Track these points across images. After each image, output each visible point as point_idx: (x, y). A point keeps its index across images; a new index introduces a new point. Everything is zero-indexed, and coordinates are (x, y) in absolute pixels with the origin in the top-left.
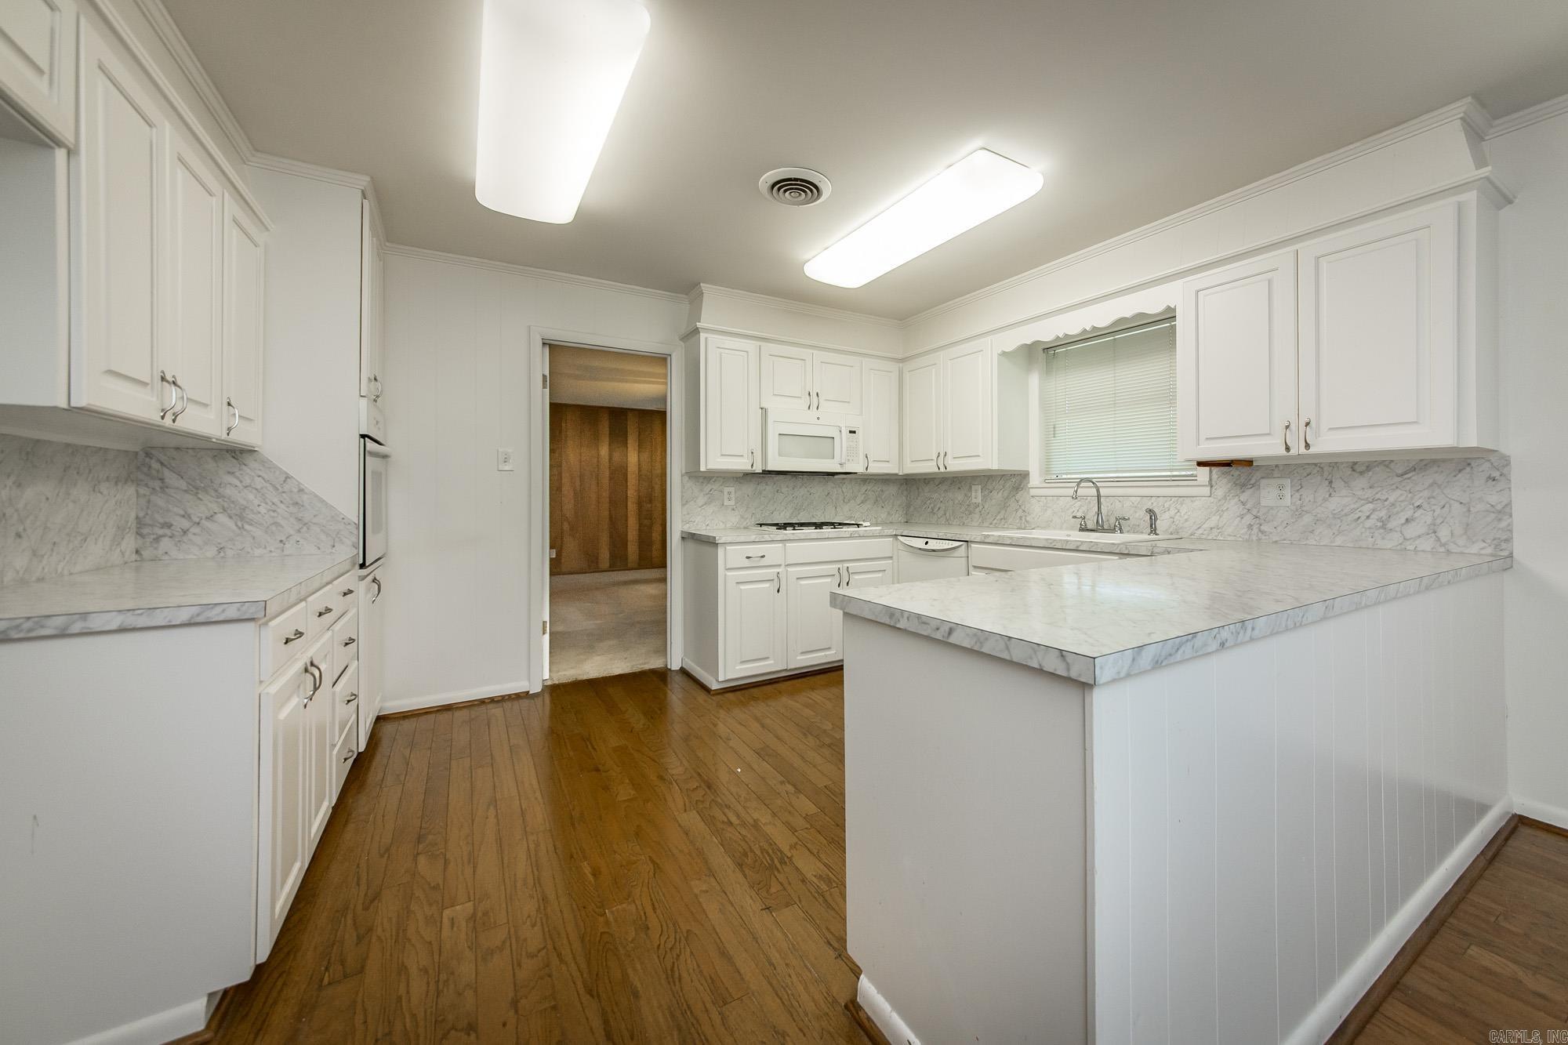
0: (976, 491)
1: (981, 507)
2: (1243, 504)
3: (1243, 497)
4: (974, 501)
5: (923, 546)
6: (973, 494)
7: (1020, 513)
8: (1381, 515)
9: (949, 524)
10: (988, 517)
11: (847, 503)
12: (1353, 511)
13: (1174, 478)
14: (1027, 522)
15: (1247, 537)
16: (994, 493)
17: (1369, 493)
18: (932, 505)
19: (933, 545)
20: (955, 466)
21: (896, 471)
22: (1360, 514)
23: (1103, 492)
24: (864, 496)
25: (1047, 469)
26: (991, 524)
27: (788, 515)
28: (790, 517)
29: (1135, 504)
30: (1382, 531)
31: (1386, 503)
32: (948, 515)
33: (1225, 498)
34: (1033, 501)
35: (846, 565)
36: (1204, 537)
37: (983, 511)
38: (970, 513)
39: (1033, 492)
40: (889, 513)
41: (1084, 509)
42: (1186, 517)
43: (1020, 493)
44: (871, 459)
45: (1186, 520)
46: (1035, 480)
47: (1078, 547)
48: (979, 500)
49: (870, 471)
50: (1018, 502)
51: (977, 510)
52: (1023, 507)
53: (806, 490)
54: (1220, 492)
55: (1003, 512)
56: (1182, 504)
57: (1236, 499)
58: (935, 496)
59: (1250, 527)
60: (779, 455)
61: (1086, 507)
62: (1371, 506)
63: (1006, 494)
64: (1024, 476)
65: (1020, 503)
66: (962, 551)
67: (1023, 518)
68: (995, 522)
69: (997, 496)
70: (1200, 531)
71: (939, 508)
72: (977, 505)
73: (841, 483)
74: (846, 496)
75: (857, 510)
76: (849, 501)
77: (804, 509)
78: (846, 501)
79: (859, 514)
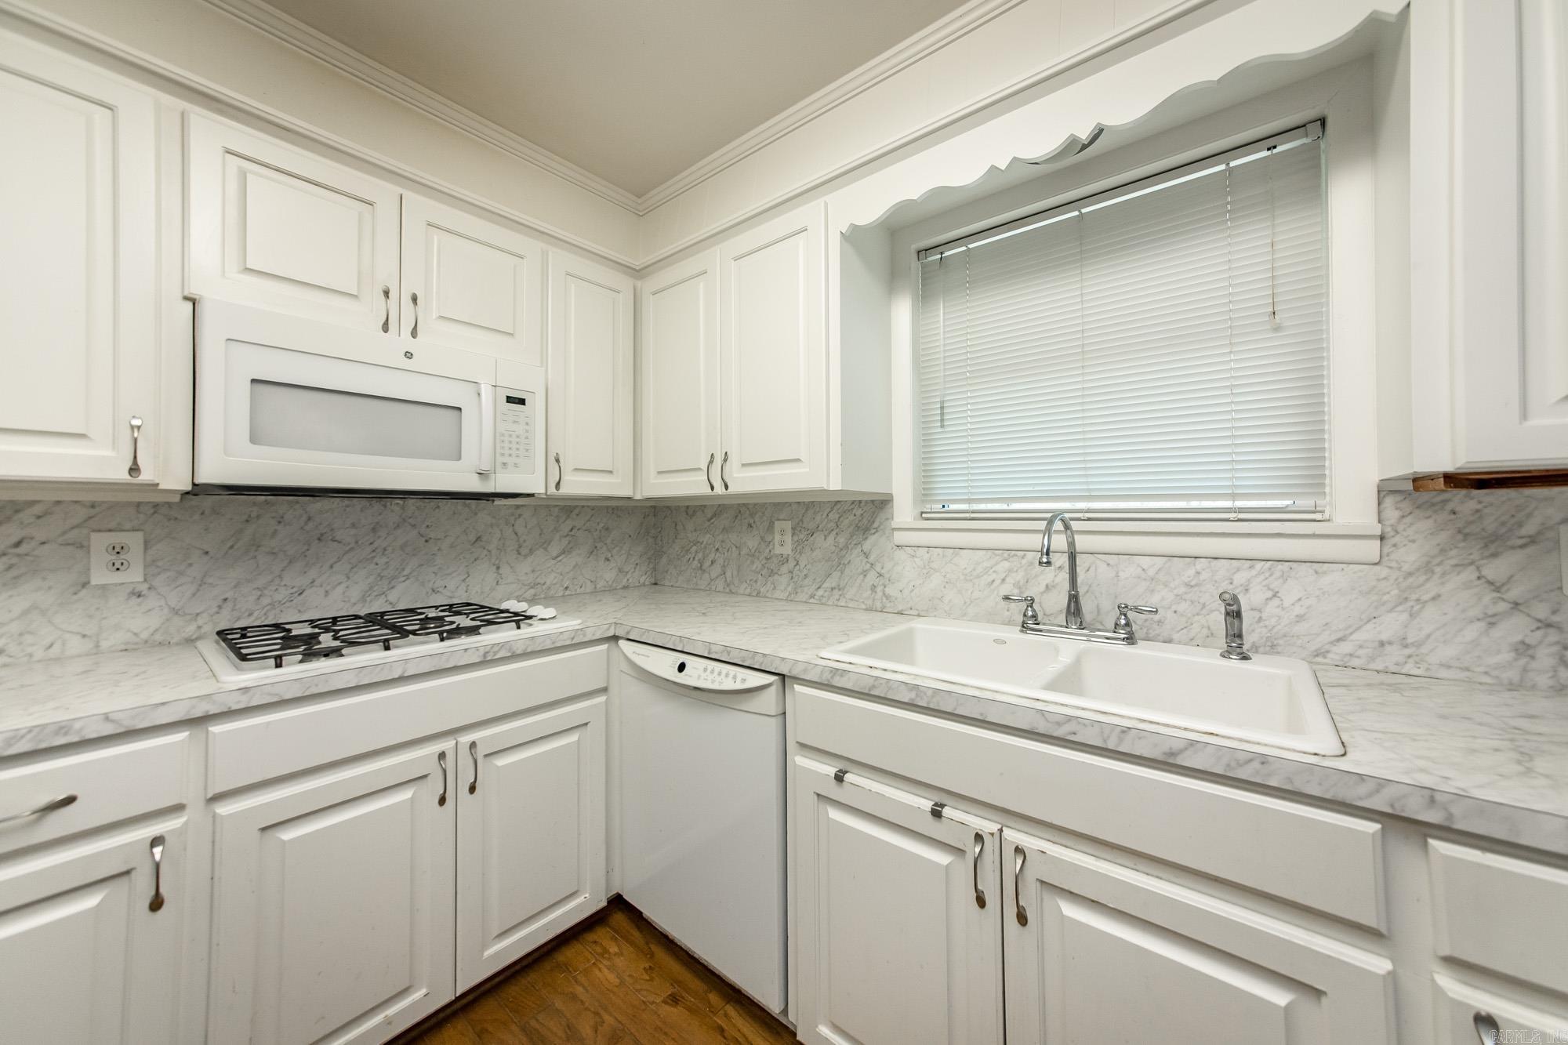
0: (782, 532)
1: (792, 564)
2: (1496, 587)
3: (1494, 570)
4: (778, 550)
5: (672, 674)
6: (777, 537)
7: (872, 577)
9: (731, 592)
10: (806, 581)
11: (526, 556)
13: (1242, 516)
14: (888, 597)
15: (1513, 674)
16: (819, 538)
18: (700, 555)
19: (699, 674)
20: (745, 482)
21: (625, 491)
23: (1082, 543)
24: (565, 541)
25: (924, 491)
26: (812, 596)
27: (355, 593)
28: (363, 599)
29: (1151, 572)
32: (728, 574)
33: (1427, 568)
34: (900, 555)
35: (466, 739)
36: (1355, 662)
37: (796, 572)
38: (772, 573)
39: (900, 538)
40: (620, 570)
41: (1019, 576)
42: (1298, 610)
43: (872, 539)
44: (567, 465)
45: (1300, 618)
46: (903, 512)
47: (1172, 754)
48: (787, 550)
49: (567, 490)
50: (866, 555)
51: (784, 569)
52: (878, 568)
53: (415, 532)
54: (1409, 555)
55: (836, 574)
56: (1284, 578)
57: (1469, 574)
58: (706, 539)
59: (1524, 649)
61: (1021, 574)
63: (842, 540)
64: (879, 505)
65: (872, 558)
66: (768, 701)
67: (879, 589)
68: (820, 592)
69: (825, 544)
70: (1346, 647)
71: (712, 562)
72: (784, 560)
73: (513, 515)
74: (525, 541)
75: (550, 570)
76: (531, 551)
77: (408, 577)
78: (524, 551)
79: (556, 577)
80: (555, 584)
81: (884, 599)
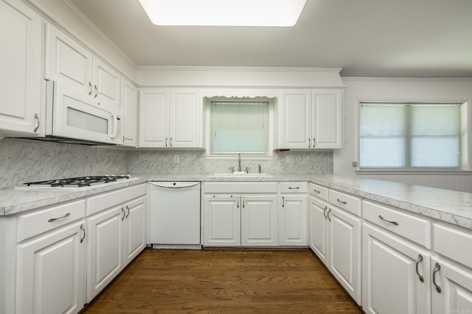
0: (177, 157)
1: (179, 165)
2: (282, 162)
3: (282, 160)
4: (175, 161)
5: (173, 186)
6: (175, 159)
7: (200, 167)
8: (312, 165)
9: (159, 173)
10: (183, 169)
11: (98, 163)
12: (307, 164)
13: (259, 154)
14: (204, 170)
15: (282, 172)
16: (187, 158)
17: (310, 159)
18: (147, 164)
20: (176, 145)
21: (134, 146)
22: (308, 165)
24: (108, 159)
25: (211, 150)
26: (185, 172)
27: (54, 173)
28: (56, 175)
29: (249, 163)
30: (312, 169)
31: (313, 162)
32: (158, 168)
33: (277, 161)
34: (207, 162)
35: (126, 205)
36: (271, 173)
37: (180, 166)
38: (173, 167)
39: (207, 158)
40: (120, 169)
41: (230, 164)
42: (265, 167)
43: (201, 159)
45: (266, 168)
46: (208, 152)
48: (178, 161)
50: (199, 162)
51: (177, 166)
52: (202, 164)
53: (70, 154)
54: (275, 159)
55: (191, 166)
56: (264, 163)
57: (280, 161)
58: (150, 159)
59: (283, 169)
60: (68, 124)
62: (310, 163)
63: (193, 159)
64: (203, 150)
65: (200, 163)
67: (202, 169)
68: (187, 171)
69: (188, 160)
70: (270, 171)
71: (152, 166)
72: (177, 164)
73: (95, 150)
74: (98, 159)
75: (104, 168)
76: (100, 162)
77: (68, 168)
78: (98, 162)
79: (105, 170)
80: (105, 172)
81: (203, 171)
